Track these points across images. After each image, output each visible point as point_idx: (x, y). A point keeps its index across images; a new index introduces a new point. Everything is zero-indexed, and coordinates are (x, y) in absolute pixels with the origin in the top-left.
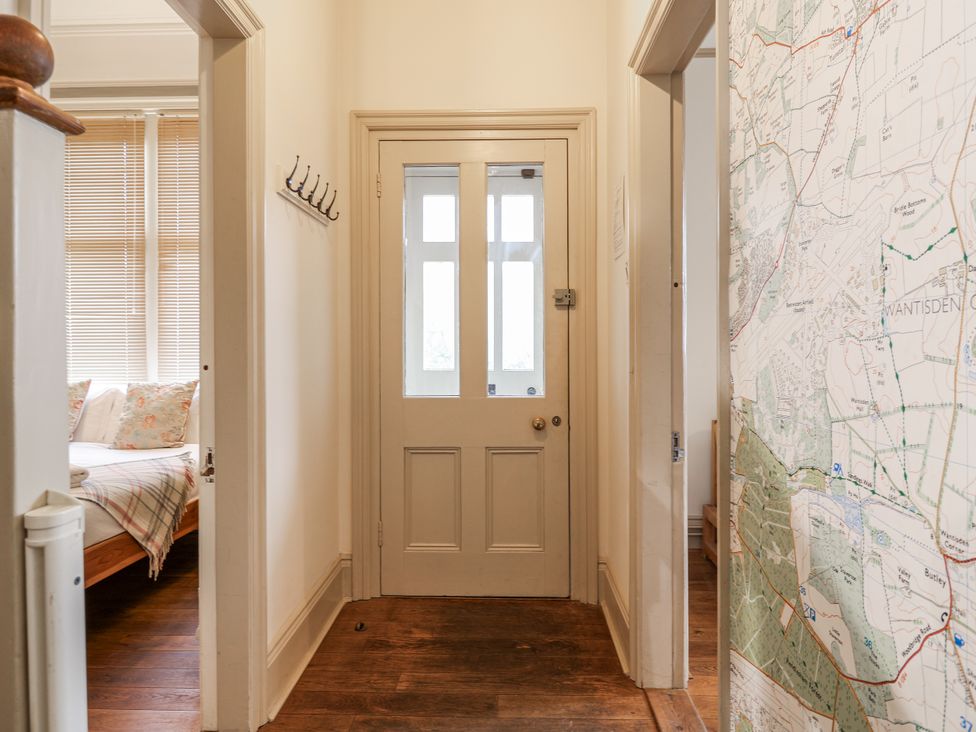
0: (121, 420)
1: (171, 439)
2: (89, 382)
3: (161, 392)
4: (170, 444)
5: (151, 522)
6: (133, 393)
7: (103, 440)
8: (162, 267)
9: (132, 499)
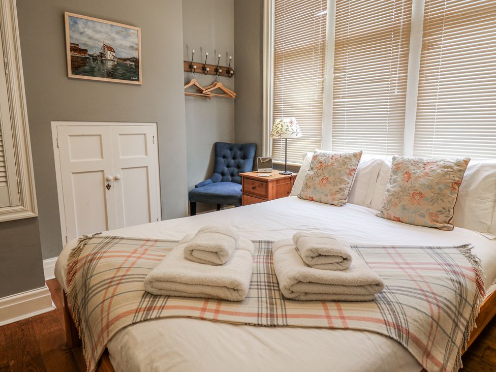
0: (388, 191)
1: (439, 219)
2: (361, 154)
3: (428, 169)
4: (438, 225)
5: (446, 351)
6: (399, 167)
7: (370, 206)
8: (426, 46)
9: (432, 327)
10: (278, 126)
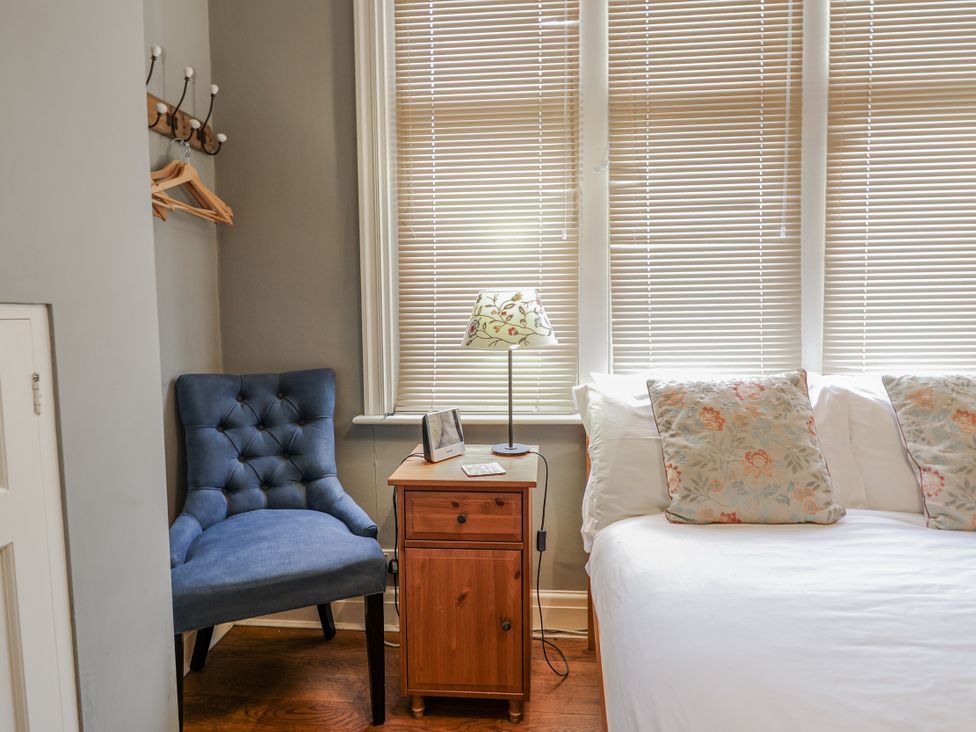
10: (509, 312)
